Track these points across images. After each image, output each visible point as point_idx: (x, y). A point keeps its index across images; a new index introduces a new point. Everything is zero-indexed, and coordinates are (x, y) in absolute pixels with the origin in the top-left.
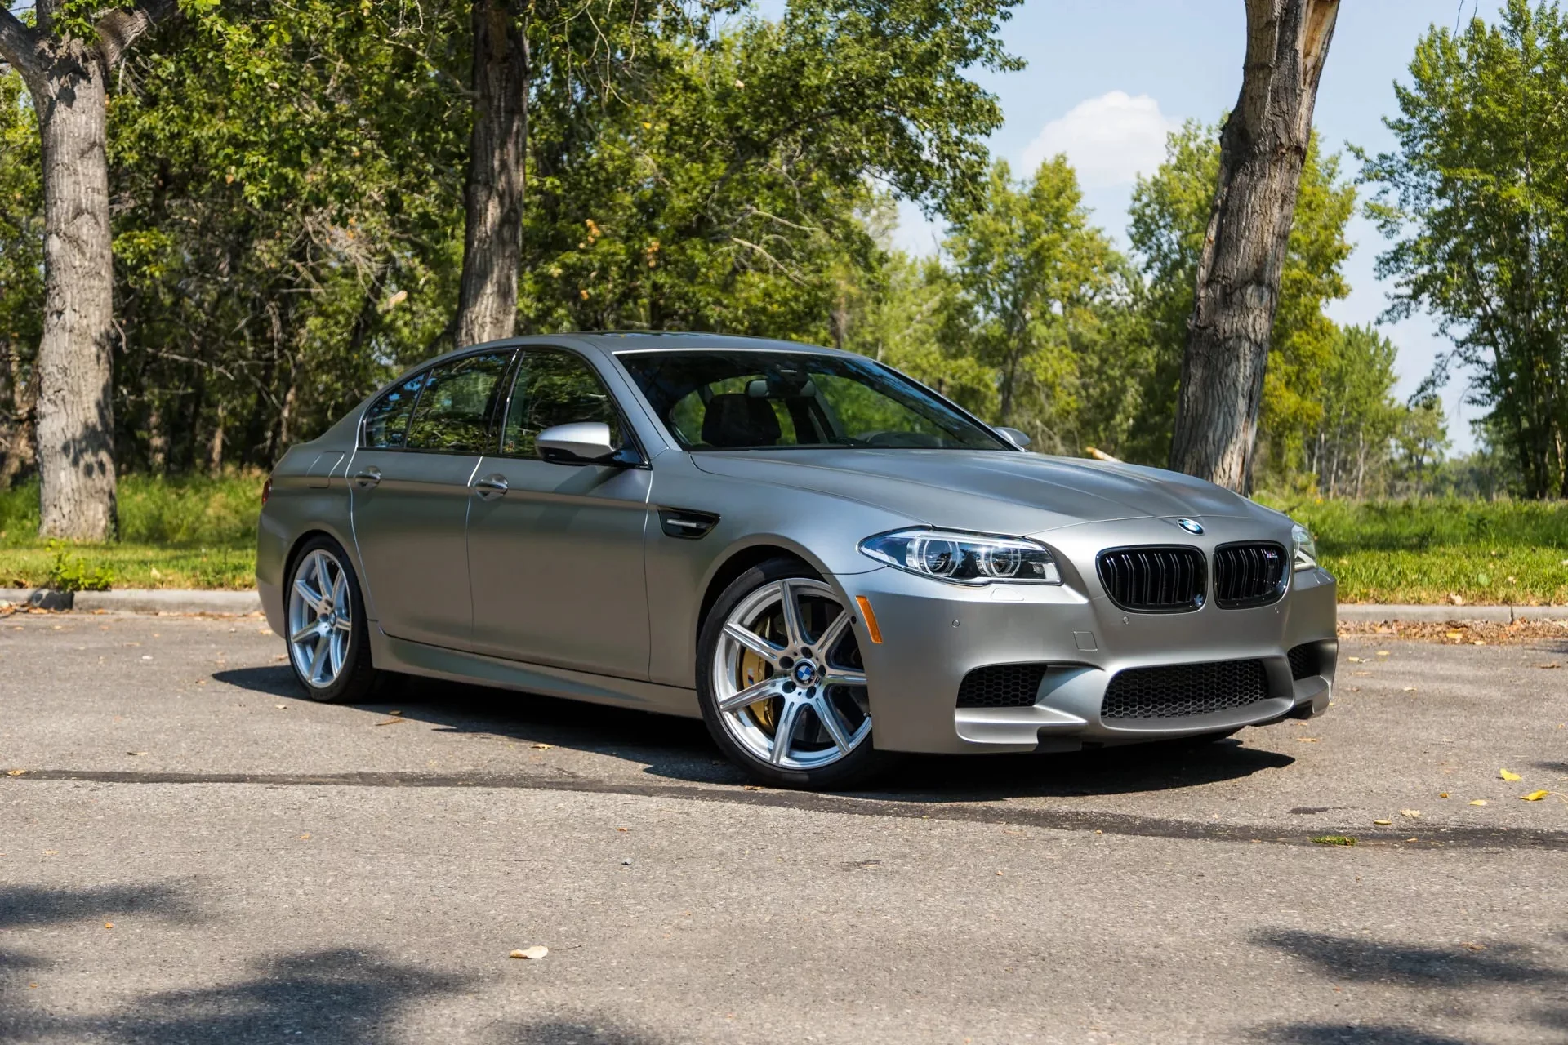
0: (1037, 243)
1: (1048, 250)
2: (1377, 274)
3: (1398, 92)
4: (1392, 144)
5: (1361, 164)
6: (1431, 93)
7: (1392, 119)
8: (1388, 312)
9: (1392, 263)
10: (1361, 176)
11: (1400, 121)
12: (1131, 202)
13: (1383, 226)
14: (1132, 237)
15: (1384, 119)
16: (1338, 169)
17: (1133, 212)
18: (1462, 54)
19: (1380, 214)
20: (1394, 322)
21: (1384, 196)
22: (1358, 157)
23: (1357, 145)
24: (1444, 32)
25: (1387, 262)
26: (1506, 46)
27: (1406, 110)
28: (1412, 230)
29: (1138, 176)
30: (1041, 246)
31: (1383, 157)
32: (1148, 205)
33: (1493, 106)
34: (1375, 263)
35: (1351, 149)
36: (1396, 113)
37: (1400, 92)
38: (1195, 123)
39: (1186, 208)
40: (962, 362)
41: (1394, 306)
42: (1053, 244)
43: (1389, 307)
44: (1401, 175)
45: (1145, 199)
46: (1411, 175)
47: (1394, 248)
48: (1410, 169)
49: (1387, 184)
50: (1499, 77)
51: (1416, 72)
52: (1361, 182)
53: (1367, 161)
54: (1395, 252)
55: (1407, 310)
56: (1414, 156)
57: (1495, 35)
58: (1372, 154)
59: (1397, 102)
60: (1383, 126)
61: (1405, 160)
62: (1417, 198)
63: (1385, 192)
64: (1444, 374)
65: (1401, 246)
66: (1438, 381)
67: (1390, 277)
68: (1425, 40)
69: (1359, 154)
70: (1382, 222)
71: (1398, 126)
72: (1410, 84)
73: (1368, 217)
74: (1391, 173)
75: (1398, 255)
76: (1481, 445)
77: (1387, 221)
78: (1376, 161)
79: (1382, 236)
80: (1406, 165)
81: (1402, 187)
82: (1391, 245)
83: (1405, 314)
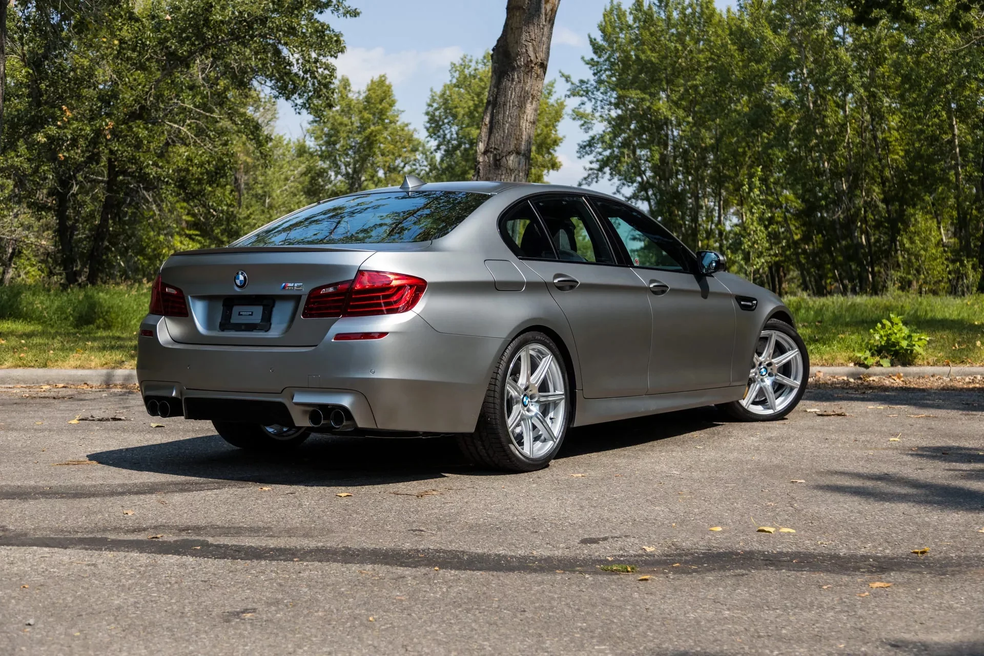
0: (369, 131)
1: (375, 136)
2: (578, 155)
3: (591, 41)
4: (588, 74)
5: (569, 86)
6: (611, 43)
7: (587, 58)
8: (585, 179)
9: (587, 148)
10: (569, 93)
11: (592, 59)
12: (426, 107)
13: (583, 125)
14: (428, 130)
15: (583, 58)
16: (554, 90)
17: (427, 113)
18: (630, 19)
19: (582, 117)
21: (583, 106)
22: (567, 81)
23: (566, 73)
24: (619, 5)
25: (585, 147)
26: (655, 15)
27: (595, 53)
28: (599, 128)
29: (432, 90)
30: (371, 134)
31: (582, 82)
32: (436, 109)
33: (649, 53)
34: (577, 148)
35: (563, 75)
36: (590, 54)
37: (593, 43)
38: (469, 58)
39: (461, 112)
41: (589, 175)
42: (379, 132)
43: (586, 175)
44: (593, 93)
45: (435, 105)
46: (599, 93)
47: (588, 139)
48: (598, 90)
49: (585, 99)
50: (652, 34)
51: (603, 30)
52: (569, 97)
53: (572, 84)
54: (590, 141)
55: (597, 177)
56: (600, 82)
57: (650, 8)
58: (575, 80)
59: (590, 48)
60: (583, 63)
61: (595, 84)
62: (602, 108)
63: (583, 104)
65: (593, 138)
67: (587, 156)
68: (608, 9)
69: (567, 79)
70: (582, 122)
71: (591, 63)
72: (598, 36)
73: (574, 119)
74: (587, 92)
75: (591, 144)
77: (585, 122)
78: (579, 84)
79: (582, 131)
80: (596, 87)
81: (593, 101)
82: (586, 137)
83: (595, 180)
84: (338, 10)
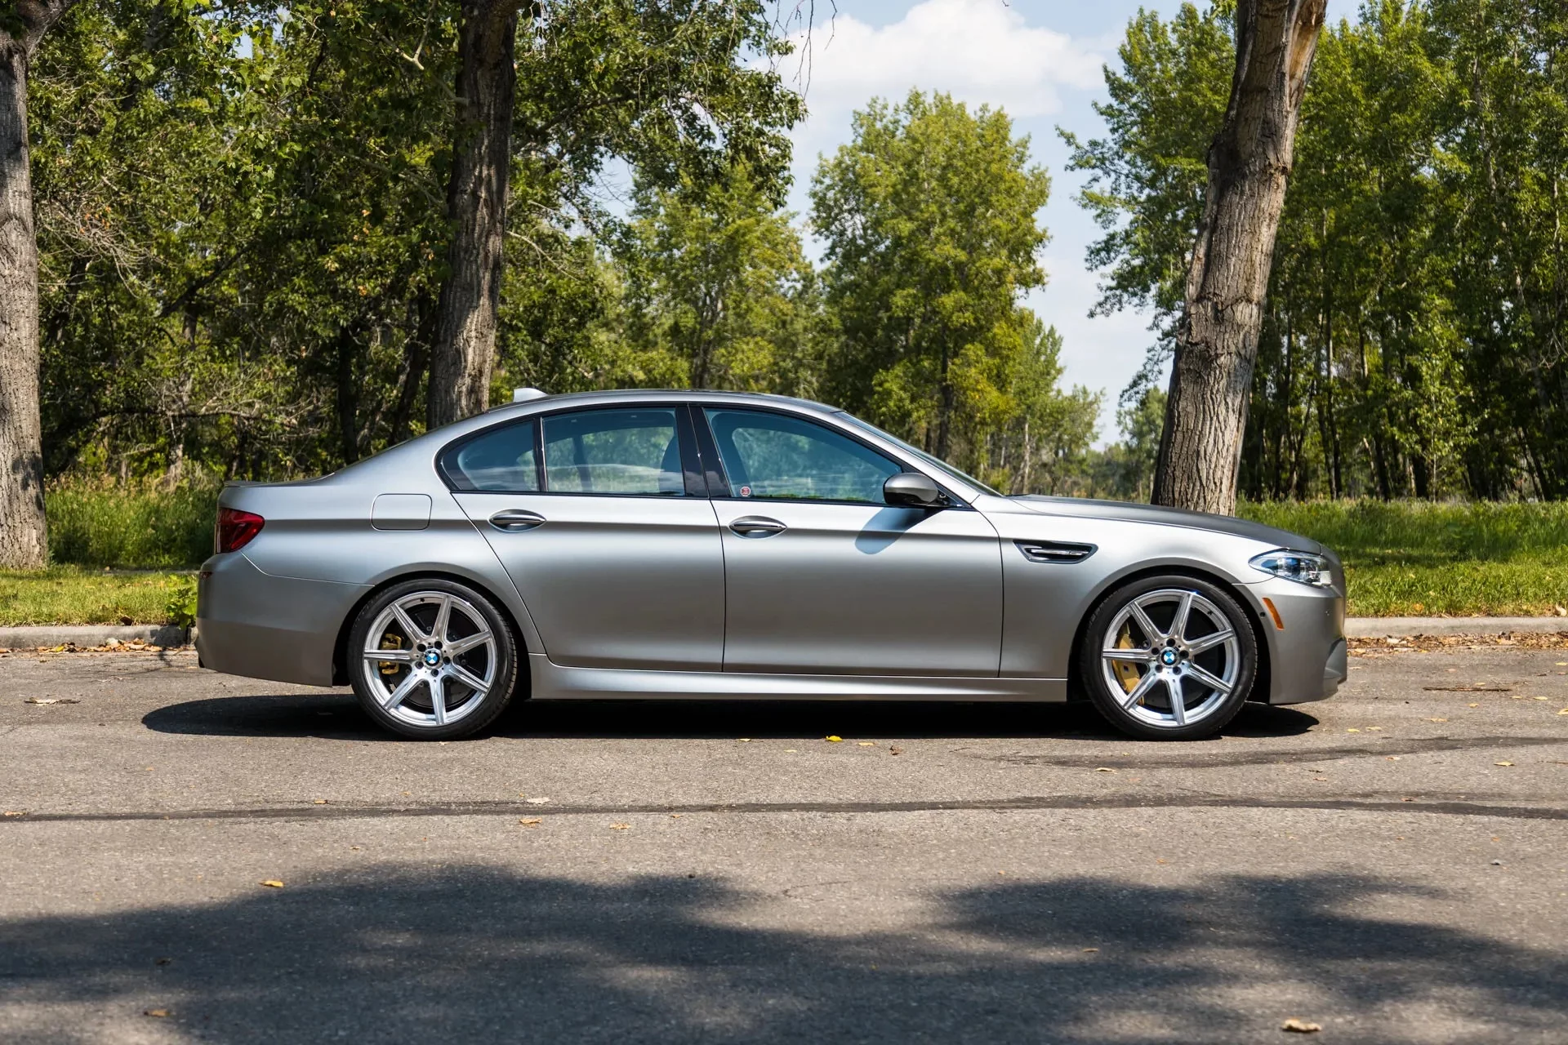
0: (731, 229)
1: (744, 235)
2: (1088, 265)
3: (1108, 78)
4: (1101, 130)
5: (1072, 151)
6: (1143, 80)
7: (1103, 105)
8: (1100, 304)
9: (1103, 254)
10: (1072, 163)
11: (1110, 106)
12: (811, 185)
13: (1099, 216)
14: (814, 221)
15: (1095, 105)
16: (1028, 153)
17: (814, 195)
18: (1173, 39)
19: (1098, 203)
20: (1107, 315)
21: (1095, 184)
22: (1069, 143)
23: (1068, 131)
24: (1153, 16)
25: (1098, 251)
26: (1218, 35)
27: (1114, 95)
28: (1124, 219)
29: (820, 157)
30: (737, 231)
31: (1094, 144)
32: (829, 188)
33: (1209, 94)
34: (1086, 253)
35: (1062, 134)
36: (1106, 99)
37: (1110, 78)
38: (881, 102)
39: (881, 192)
40: (653, 354)
41: (1107, 298)
42: (748, 230)
43: (1102, 299)
44: (1112, 164)
45: (827, 181)
46: (1122, 163)
47: (1105, 238)
48: (1121, 157)
49: (1098, 172)
50: (1213, 65)
51: (1127, 58)
52: (1072, 169)
53: (1078, 147)
54: (1106, 242)
55: (1120, 302)
56: (1127, 145)
57: (1208, 21)
58: (1083, 141)
59: (1106, 86)
60: (1094, 113)
61: (1116, 147)
62: (1129, 187)
63: (1096, 180)
64: (1156, 369)
65: (1112, 237)
66: (1150, 376)
67: (1101, 268)
68: (1134, 23)
69: (1070, 139)
70: (1099, 211)
71: (1108, 112)
72: (1119, 69)
73: (1085, 206)
74: (1103, 160)
75: (1108, 246)
76: (1127, 437)
77: (1103, 211)
78: (1089, 148)
79: (1098, 225)
80: (1117, 153)
81: (1113, 174)
82: (1102, 236)
83: (1118, 306)
84: (759, 44)
